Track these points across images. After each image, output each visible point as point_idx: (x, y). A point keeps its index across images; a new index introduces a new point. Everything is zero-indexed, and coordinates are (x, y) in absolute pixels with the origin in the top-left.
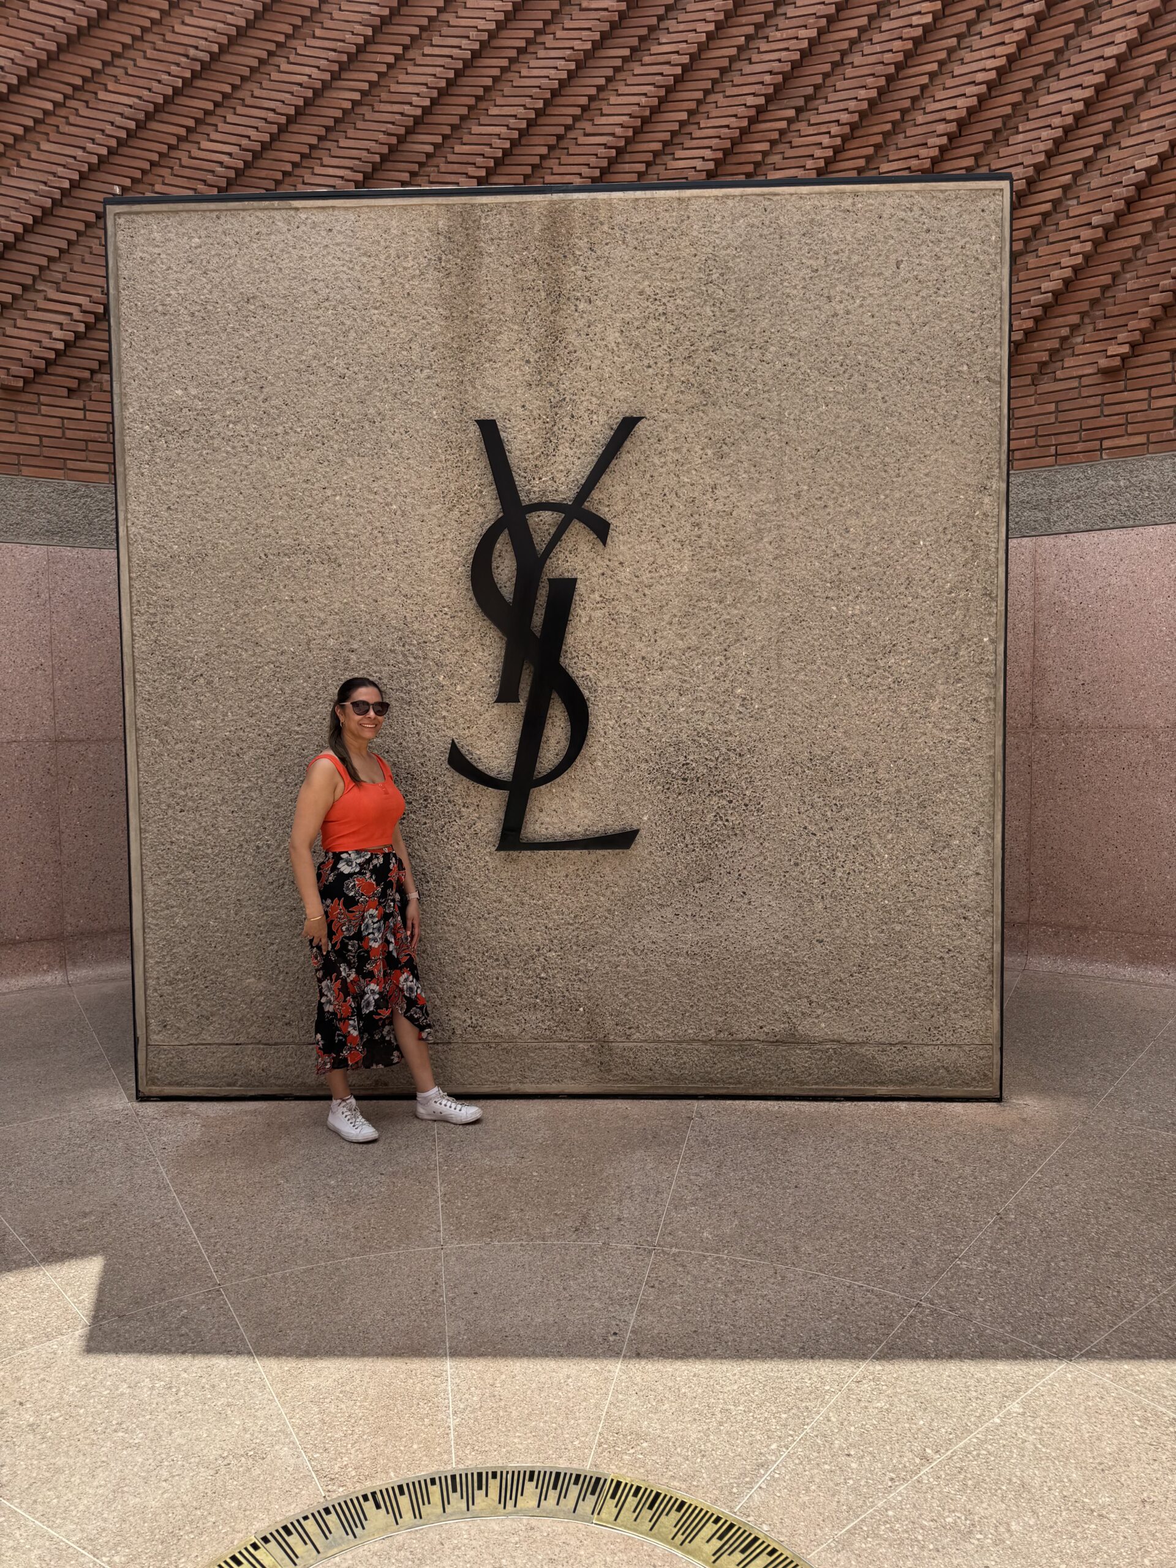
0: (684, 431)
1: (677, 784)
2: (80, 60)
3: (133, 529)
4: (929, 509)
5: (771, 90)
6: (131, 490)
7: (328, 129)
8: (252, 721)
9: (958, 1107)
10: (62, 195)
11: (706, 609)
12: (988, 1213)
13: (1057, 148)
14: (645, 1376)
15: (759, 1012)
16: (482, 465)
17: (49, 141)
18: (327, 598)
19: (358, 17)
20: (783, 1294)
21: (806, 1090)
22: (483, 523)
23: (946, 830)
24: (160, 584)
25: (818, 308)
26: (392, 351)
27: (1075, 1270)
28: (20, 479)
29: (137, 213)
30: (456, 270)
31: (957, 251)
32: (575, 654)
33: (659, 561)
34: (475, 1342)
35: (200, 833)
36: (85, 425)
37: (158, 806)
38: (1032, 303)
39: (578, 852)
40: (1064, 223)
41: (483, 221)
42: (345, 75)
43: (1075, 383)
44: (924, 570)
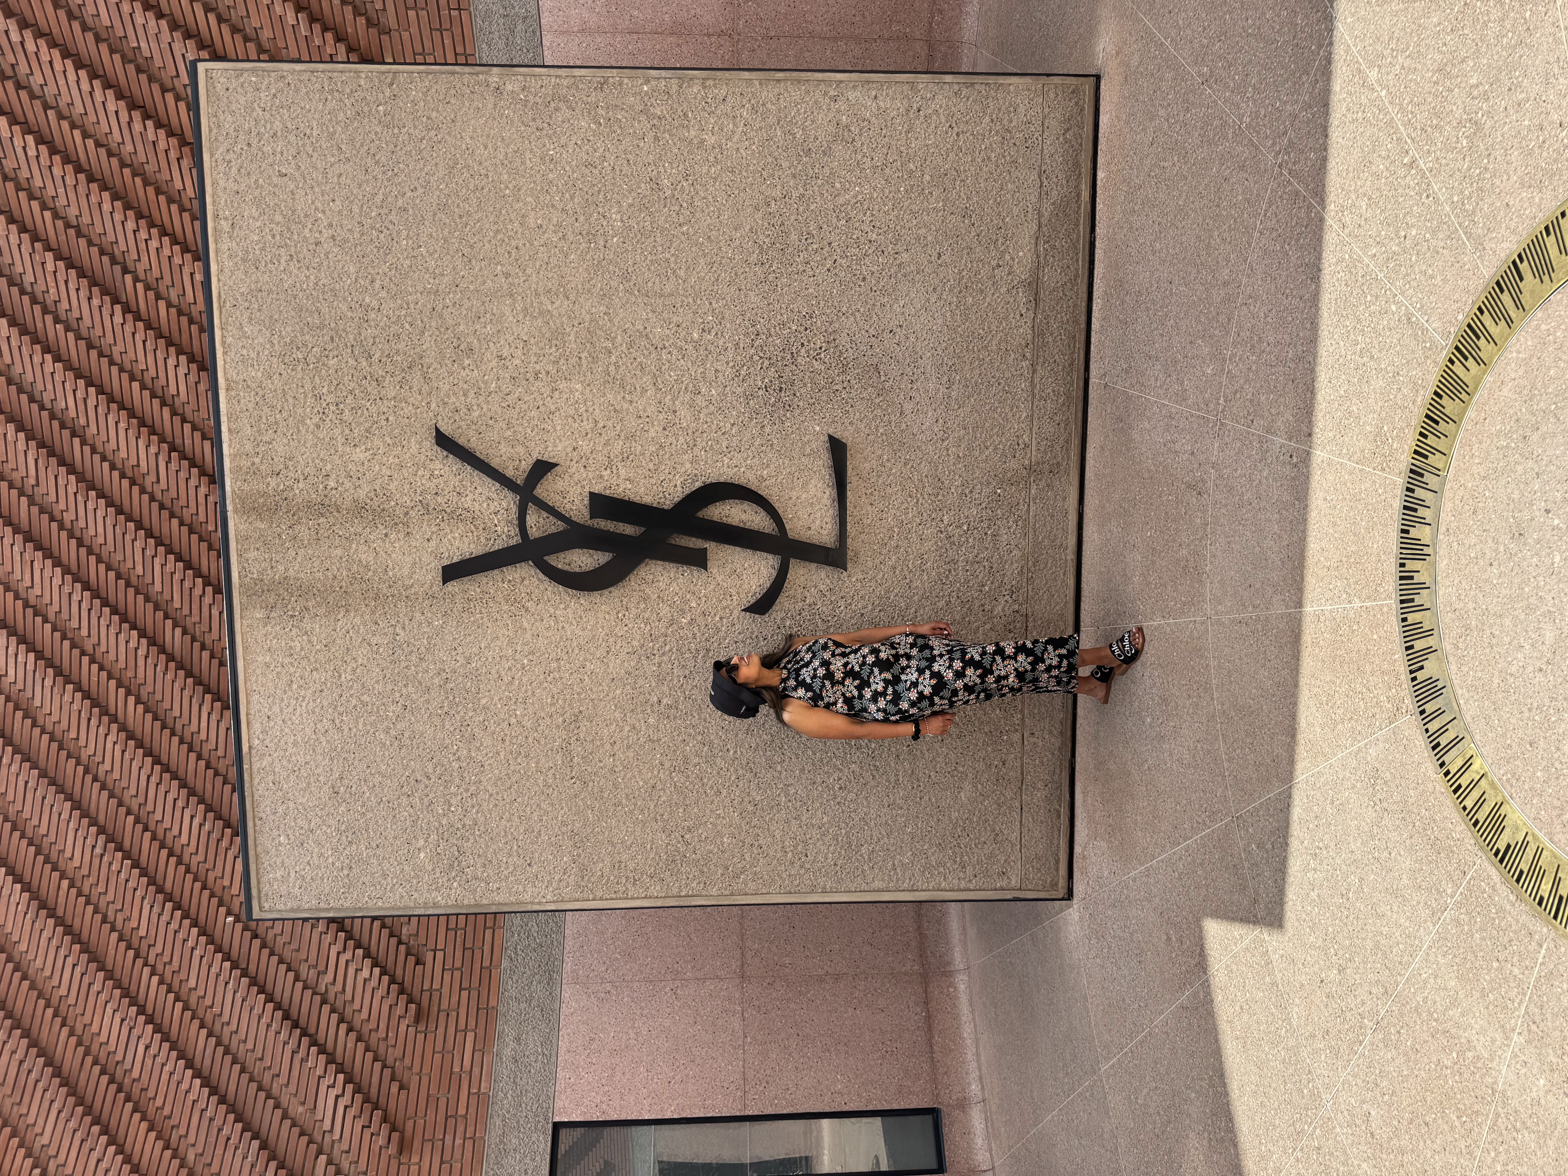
0: (447, 387)
1: (785, 397)
2: (111, 952)
3: (549, 897)
4: (519, 145)
5: (107, 299)
6: (513, 899)
7: (164, 727)
8: (724, 793)
9: (1104, 119)
10: (237, 968)
11: (617, 367)
12: (1202, 94)
14: (1328, 428)
15: (1006, 318)
16: (485, 580)
17: (187, 980)
18: (611, 724)
19: (56, 698)
20: (1264, 297)
21: (1083, 271)
22: (539, 579)
23: (832, 129)
24: (599, 873)
25: (327, 254)
26: (380, 662)
27: (1256, 9)
28: (501, 1008)
29: (259, 891)
30: (302, 602)
31: (267, 115)
32: (661, 495)
33: (572, 412)
34: (1291, 585)
35: (827, 839)
36: (450, 949)
37: (801, 876)
39: (849, 493)
41: (255, 576)
42: (112, 710)
44: (578, 150)
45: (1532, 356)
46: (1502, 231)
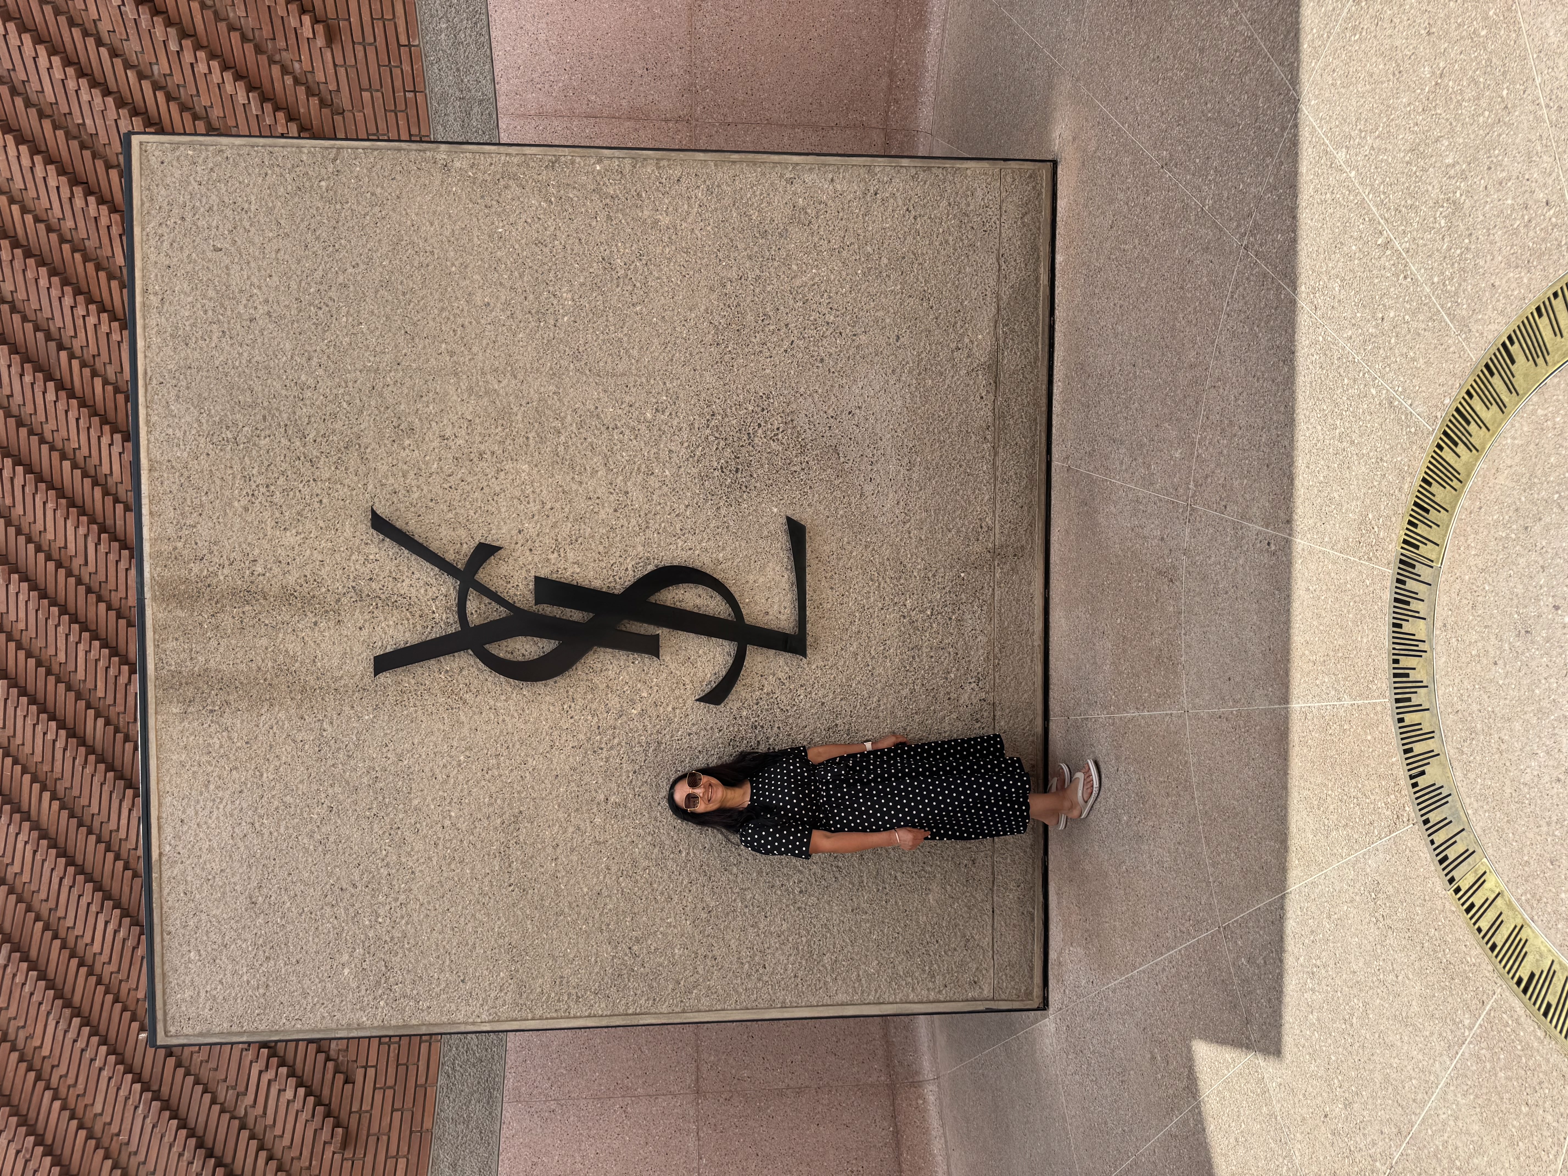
0: (385, 468)
1: (742, 478)
2: (10, 1074)
3: (484, 1017)
4: (466, 222)
5: (40, 375)
6: (444, 1019)
7: (80, 824)
8: (676, 898)
9: (1061, 204)
10: (148, 1090)
11: (567, 448)
12: (1161, 177)
13: (99, 84)
14: (1308, 516)
15: (966, 400)
16: (420, 671)
17: (93, 1104)
18: (554, 825)
20: (1234, 380)
21: (1043, 354)
22: (479, 669)
23: (788, 211)
24: (539, 990)
25: (261, 332)
26: (305, 759)
27: (1216, 93)
28: (436, 1130)
29: (165, 1014)
30: (223, 696)
31: (203, 189)
32: (611, 579)
33: (517, 493)
34: (1275, 679)
35: (786, 948)
36: (382, 1066)
37: (759, 990)
38: (259, 113)
39: (808, 577)
40: (177, 79)
41: (173, 668)
42: (25, 808)
43: (342, 71)
44: (528, 228)
45: (1528, 443)
46: (1489, 312)
